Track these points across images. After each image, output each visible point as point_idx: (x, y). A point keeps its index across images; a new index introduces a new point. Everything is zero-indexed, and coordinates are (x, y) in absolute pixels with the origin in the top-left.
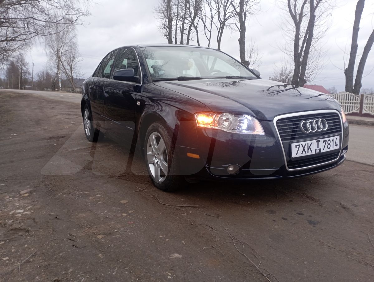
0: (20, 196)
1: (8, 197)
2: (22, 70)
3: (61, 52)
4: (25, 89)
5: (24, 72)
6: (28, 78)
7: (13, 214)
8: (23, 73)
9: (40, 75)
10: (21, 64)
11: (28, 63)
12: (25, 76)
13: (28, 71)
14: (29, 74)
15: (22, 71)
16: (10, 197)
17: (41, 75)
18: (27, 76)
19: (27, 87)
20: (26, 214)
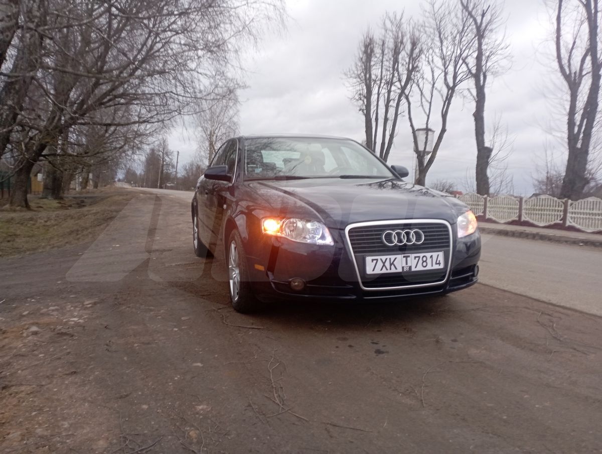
0: (82, 306)
1: (70, 306)
2: (163, 161)
3: (216, 136)
4: (165, 189)
5: (167, 164)
6: (171, 173)
7: (66, 322)
8: (165, 166)
9: (187, 168)
10: (163, 153)
11: (173, 152)
12: (167, 170)
13: (172, 162)
14: (173, 167)
15: (163, 163)
16: (72, 307)
17: (189, 168)
18: (170, 170)
19: (168, 185)
20: (79, 322)
